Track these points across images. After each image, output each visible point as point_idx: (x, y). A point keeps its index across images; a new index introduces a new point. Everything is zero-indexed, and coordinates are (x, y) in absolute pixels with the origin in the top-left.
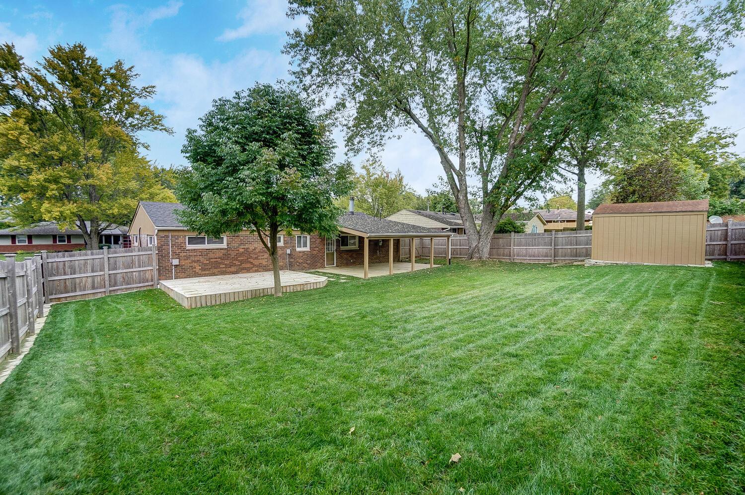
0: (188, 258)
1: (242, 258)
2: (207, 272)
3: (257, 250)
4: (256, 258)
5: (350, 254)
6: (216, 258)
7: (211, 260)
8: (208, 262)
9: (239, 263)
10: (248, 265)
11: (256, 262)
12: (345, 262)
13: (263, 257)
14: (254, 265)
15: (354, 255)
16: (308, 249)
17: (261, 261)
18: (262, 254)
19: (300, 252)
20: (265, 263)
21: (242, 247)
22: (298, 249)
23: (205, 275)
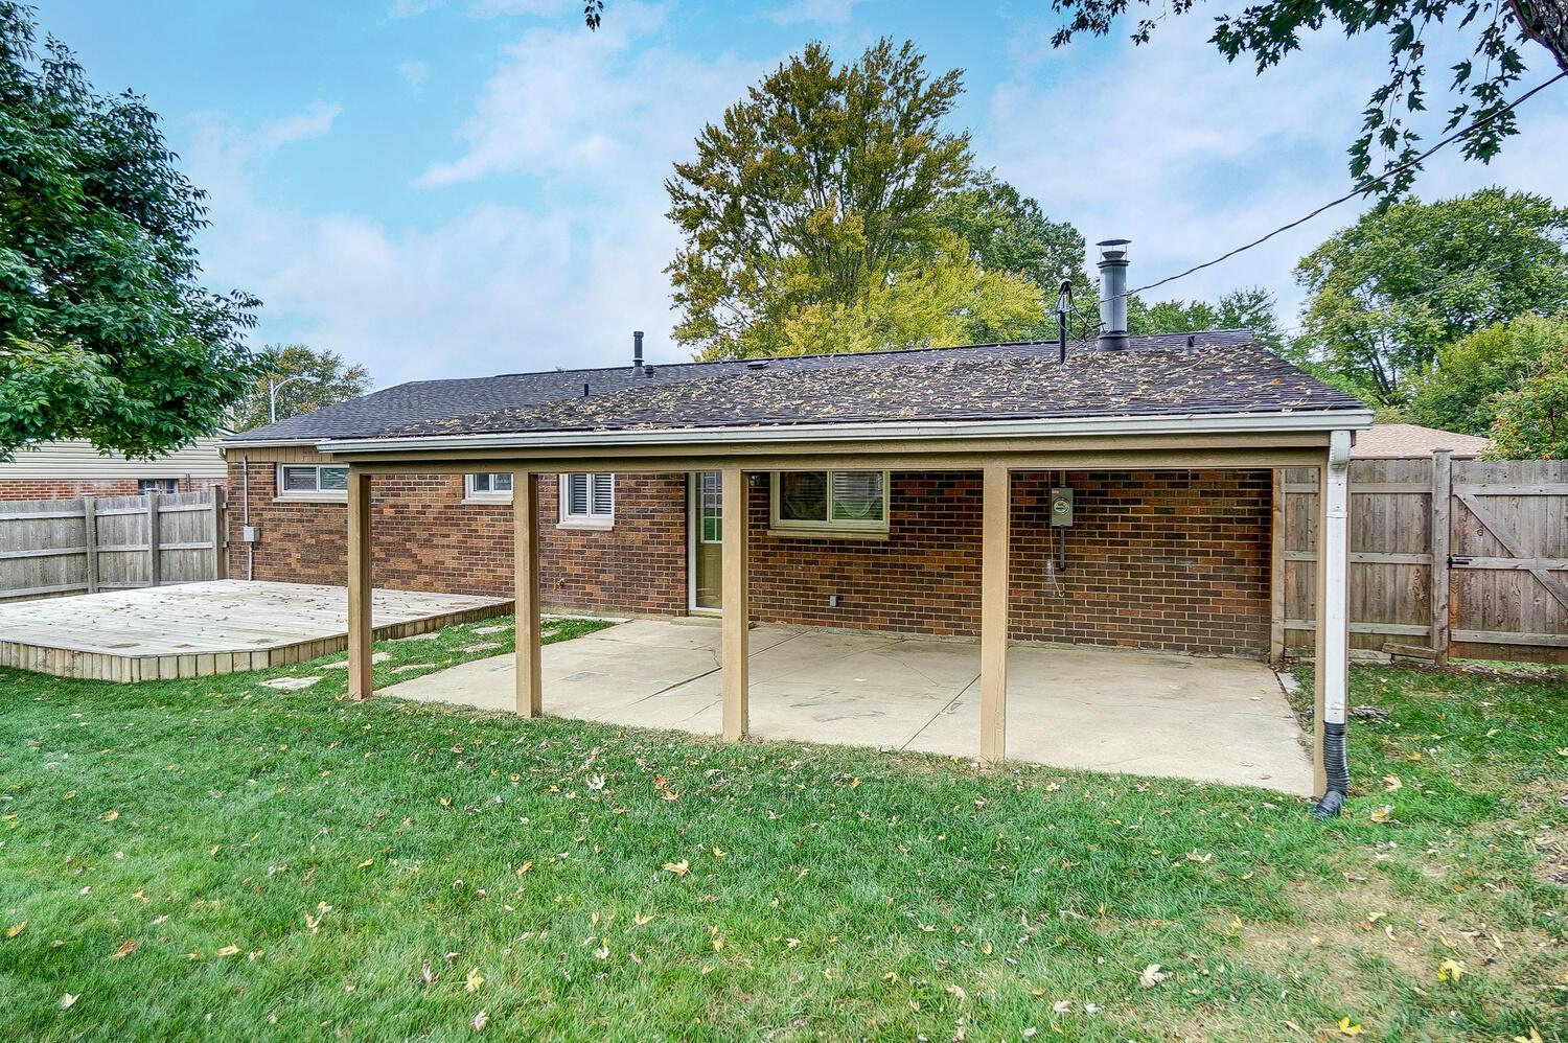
0: (277, 523)
1: (390, 539)
2: (312, 572)
3: (430, 515)
4: (427, 543)
5: (833, 560)
6: (331, 532)
7: (321, 537)
8: (313, 541)
9: (383, 555)
10: (405, 565)
11: (427, 556)
12: (791, 599)
13: (445, 541)
14: (422, 568)
15: (857, 573)
16: (606, 521)
17: (440, 555)
18: (444, 530)
19: (571, 532)
20: (451, 564)
21: (391, 500)
22: (569, 521)
23: (307, 580)
